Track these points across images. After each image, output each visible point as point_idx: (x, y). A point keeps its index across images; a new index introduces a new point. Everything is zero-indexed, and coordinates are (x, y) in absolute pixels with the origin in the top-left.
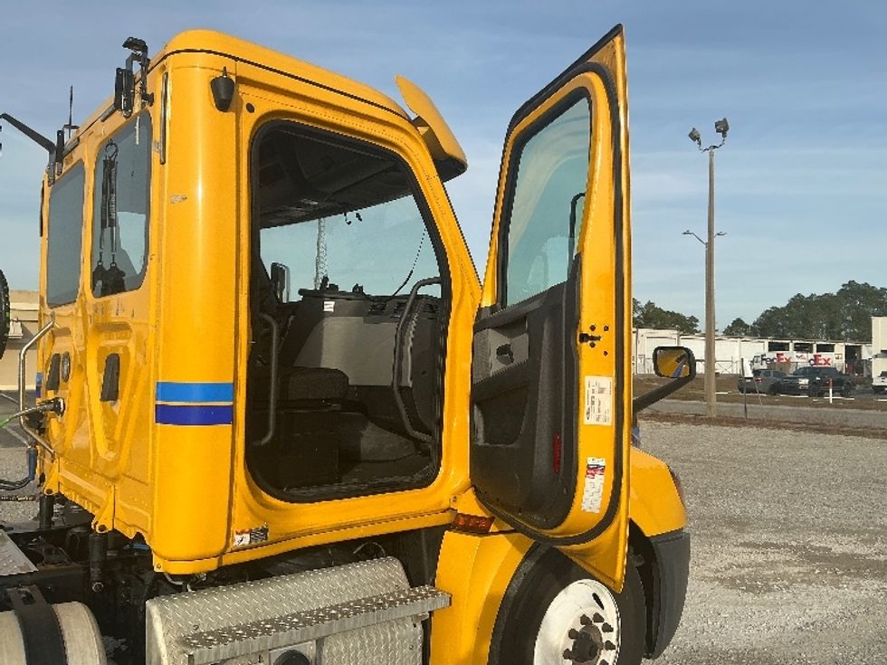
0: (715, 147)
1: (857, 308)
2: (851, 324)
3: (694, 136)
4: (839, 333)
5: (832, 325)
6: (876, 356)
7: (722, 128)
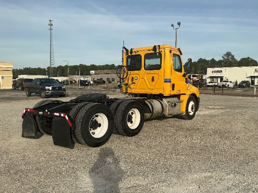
0: (177, 29)
1: (202, 65)
2: (200, 70)
3: (172, 26)
4: (197, 72)
5: (196, 70)
6: (208, 78)
7: (179, 24)
